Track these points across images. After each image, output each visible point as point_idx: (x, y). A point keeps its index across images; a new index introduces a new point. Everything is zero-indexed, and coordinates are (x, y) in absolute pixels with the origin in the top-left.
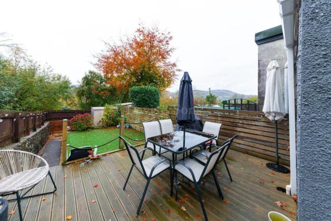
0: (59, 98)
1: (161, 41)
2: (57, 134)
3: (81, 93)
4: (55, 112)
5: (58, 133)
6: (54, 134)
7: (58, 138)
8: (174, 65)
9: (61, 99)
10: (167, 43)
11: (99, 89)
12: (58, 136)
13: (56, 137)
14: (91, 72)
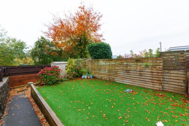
0: (15, 58)
1: (94, 18)
2: (18, 89)
3: (34, 54)
4: (14, 68)
5: (19, 87)
6: (15, 89)
7: (21, 93)
8: (101, 36)
9: (16, 59)
10: (99, 19)
11: (50, 51)
12: (21, 91)
13: (18, 92)
14: (42, 38)
